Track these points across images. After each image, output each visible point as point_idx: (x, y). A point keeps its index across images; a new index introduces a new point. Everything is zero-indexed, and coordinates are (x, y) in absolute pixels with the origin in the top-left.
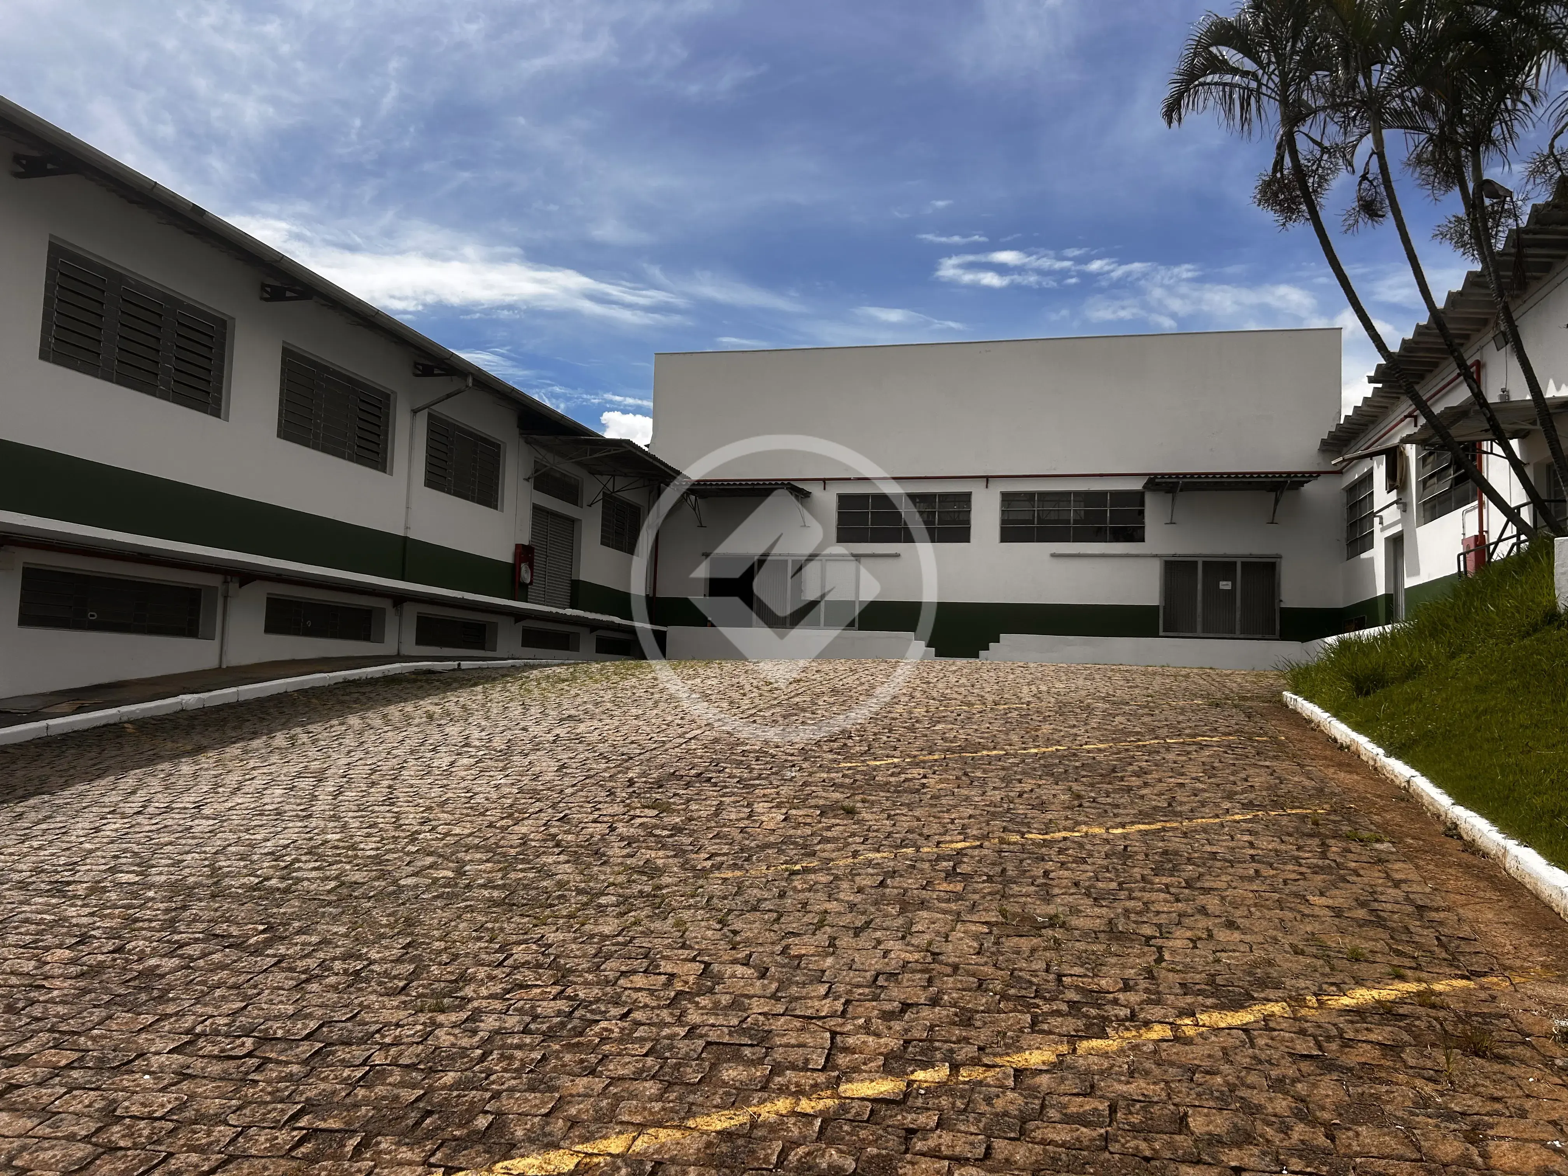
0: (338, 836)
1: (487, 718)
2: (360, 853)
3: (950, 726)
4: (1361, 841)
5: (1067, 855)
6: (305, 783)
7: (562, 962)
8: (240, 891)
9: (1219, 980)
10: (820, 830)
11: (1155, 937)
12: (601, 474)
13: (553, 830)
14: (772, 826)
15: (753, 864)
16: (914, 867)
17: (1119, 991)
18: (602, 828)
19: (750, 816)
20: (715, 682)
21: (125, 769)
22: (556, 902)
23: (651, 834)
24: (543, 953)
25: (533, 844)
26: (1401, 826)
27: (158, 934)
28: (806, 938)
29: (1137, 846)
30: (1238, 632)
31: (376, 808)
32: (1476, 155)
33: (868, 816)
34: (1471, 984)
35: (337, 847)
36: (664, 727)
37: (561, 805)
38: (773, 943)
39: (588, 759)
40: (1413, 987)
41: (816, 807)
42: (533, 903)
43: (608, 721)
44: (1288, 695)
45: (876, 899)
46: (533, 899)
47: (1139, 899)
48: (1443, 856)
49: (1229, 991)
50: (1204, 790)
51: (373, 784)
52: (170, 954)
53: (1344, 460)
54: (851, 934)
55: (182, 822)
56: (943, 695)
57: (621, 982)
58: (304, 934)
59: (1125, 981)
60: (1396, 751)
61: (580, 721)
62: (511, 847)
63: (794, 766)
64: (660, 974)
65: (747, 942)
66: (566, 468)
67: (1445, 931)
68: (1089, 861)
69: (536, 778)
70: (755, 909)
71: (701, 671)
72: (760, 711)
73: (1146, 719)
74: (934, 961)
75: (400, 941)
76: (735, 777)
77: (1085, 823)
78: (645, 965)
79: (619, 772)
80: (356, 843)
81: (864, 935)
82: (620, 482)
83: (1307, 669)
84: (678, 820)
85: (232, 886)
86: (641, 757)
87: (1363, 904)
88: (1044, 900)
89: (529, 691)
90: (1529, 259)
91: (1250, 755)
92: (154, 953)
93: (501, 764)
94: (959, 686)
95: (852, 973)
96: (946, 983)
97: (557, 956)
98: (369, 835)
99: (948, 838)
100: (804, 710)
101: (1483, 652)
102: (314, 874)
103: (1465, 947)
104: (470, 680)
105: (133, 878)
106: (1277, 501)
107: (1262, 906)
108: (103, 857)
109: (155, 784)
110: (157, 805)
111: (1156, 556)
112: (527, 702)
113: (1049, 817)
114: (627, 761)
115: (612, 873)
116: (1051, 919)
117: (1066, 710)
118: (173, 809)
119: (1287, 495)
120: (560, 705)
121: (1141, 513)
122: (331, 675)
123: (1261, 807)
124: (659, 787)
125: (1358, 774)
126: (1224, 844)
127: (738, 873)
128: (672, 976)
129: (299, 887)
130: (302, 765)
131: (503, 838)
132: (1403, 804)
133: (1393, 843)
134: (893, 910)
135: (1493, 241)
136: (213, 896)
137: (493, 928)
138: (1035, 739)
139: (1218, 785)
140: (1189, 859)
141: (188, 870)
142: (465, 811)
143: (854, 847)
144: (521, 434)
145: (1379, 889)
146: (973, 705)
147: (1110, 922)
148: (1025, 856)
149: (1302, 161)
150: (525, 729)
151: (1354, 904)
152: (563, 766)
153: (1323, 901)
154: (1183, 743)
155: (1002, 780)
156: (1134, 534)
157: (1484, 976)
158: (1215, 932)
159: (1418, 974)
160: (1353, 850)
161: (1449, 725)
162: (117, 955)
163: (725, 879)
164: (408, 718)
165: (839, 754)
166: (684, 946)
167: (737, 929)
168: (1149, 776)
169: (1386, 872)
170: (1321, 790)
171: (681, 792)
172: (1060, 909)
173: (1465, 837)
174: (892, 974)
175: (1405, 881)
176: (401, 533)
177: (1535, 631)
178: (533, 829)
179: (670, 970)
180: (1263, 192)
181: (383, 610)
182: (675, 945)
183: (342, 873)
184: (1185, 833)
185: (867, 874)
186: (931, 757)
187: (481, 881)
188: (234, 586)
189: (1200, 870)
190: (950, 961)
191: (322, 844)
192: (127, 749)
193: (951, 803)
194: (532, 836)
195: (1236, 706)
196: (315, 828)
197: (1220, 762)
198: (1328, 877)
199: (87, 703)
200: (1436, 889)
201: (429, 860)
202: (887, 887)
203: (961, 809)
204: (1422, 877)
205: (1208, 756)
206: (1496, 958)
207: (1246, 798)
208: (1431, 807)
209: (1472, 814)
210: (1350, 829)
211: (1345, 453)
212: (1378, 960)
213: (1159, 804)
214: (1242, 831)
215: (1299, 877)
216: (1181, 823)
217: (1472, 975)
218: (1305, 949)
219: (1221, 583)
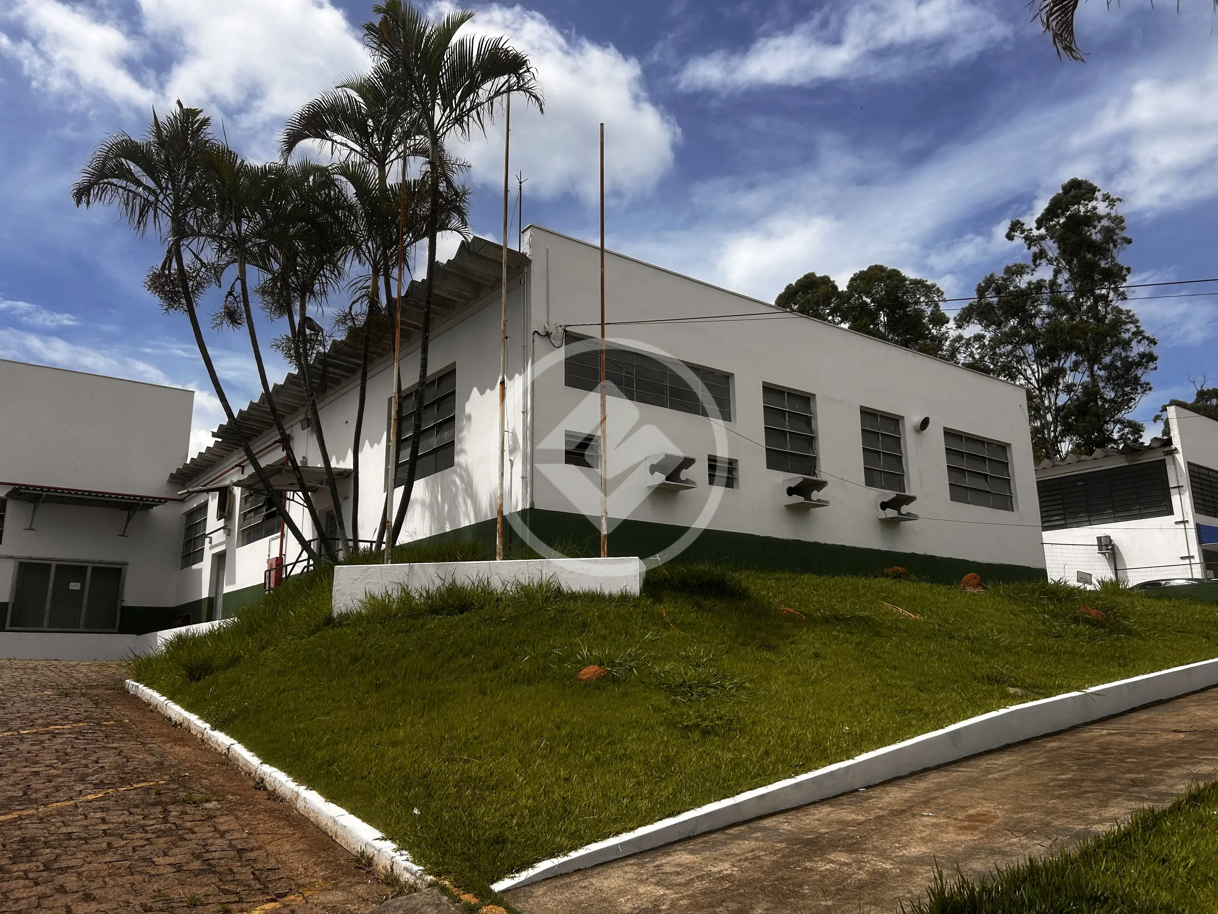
4: (195, 803)
26: (223, 786)
30: (81, 627)
32: (303, 298)
34: (277, 905)
44: (130, 683)
48: (255, 806)
50: (58, 776)
53: (188, 492)
60: (219, 724)
67: (259, 866)
83: (149, 660)
87: (197, 857)
90: (330, 375)
91: (100, 739)
101: (283, 645)
103: (272, 876)
106: (129, 519)
107: (115, 875)
111: (11, 557)
119: (138, 514)
121: (3, 518)
123: (112, 785)
125: (189, 747)
126: (79, 823)
132: (224, 768)
133: (218, 801)
135: (309, 358)
139: (71, 770)
140: (45, 843)
145: (210, 841)
151: (191, 857)
153: (168, 860)
154: (36, 733)
157: (285, 896)
158: (73, 908)
159: (240, 906)
160: (189, 812)
161: (259, 701)
169: (214, 826)
170: (162, 764)
173: (269, 788)
175: (227, 831)
177: (318, 630)
180: (153, 280)
184: (41, 819)
189: (57, 851)
195: (83, 695)
197: (73, 747)
198: (169, 839)
200: (251, 834)
204: (240, 825)
205: (61, 743)
206: (293, 879)
207: (97, 779)
208: (244, 767)
209: (275, 769)
210: (185, 794)
211: (189, 486)
212: (210, 901)
213: (14, 794)
214: (95, 809)
215: (145, 843)
216: (37, 809)
217: (278, 897)
218: (153, 905)
219: (71, 584)
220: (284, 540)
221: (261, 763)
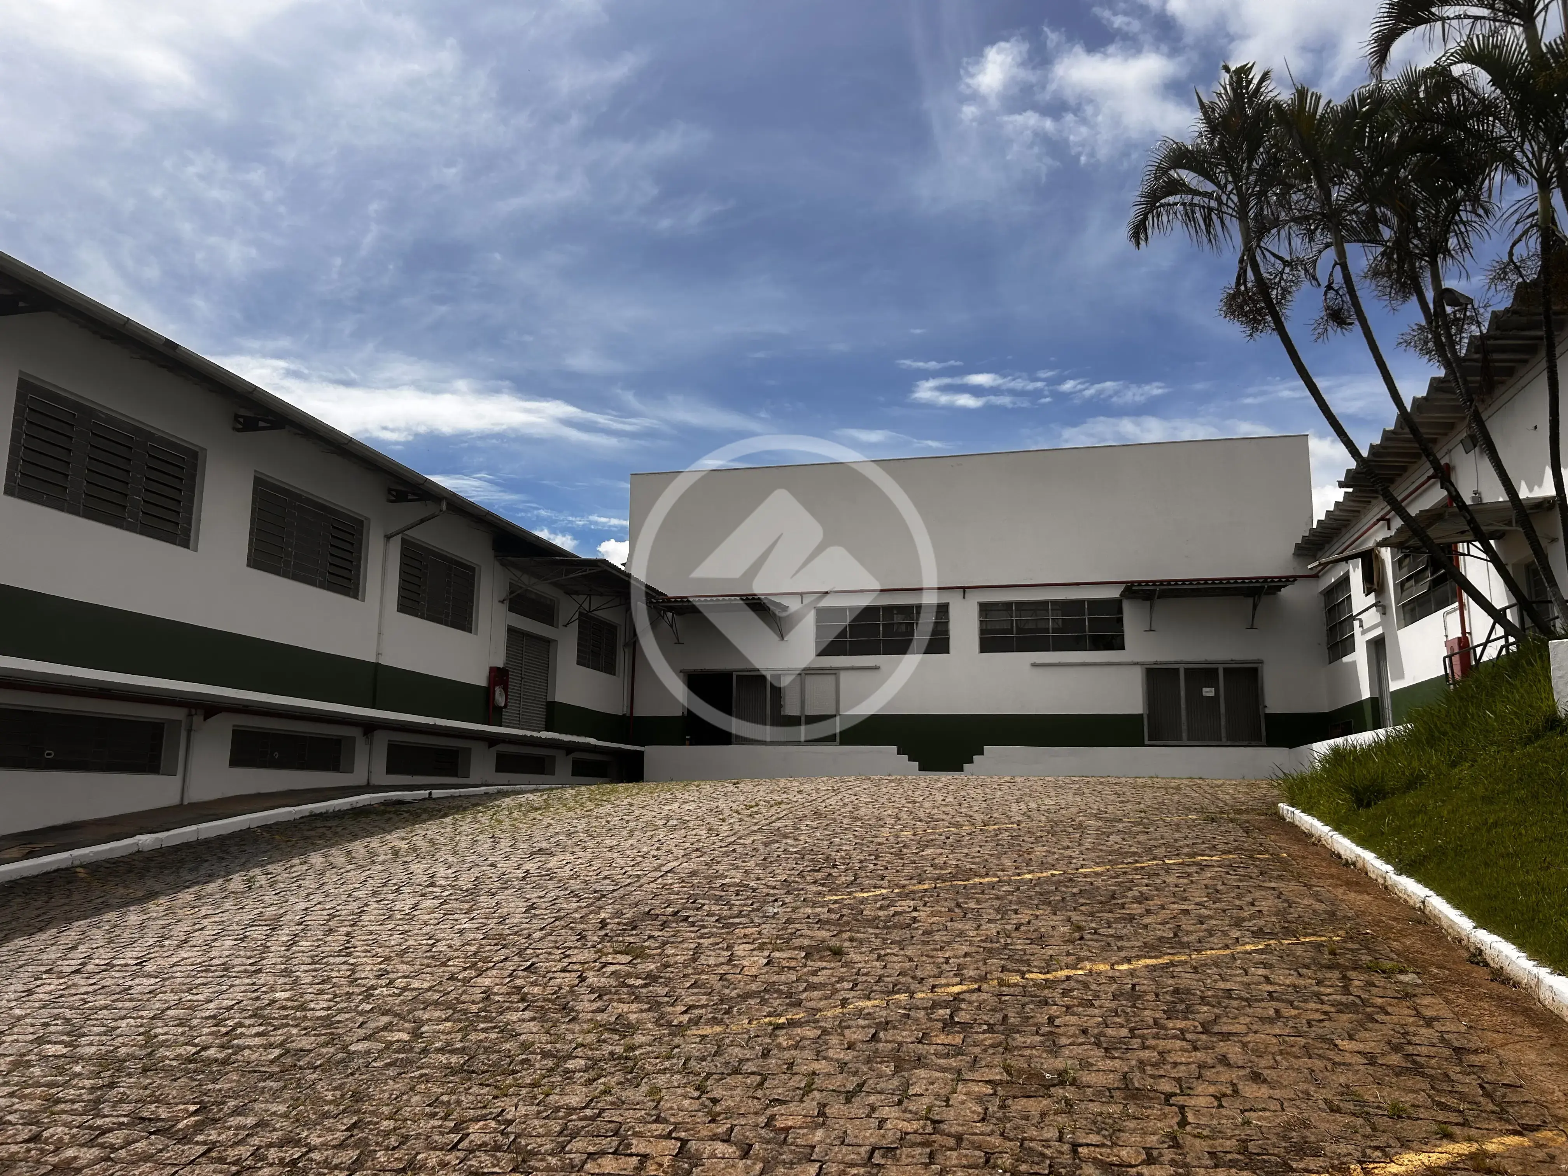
0: (286, 995)
1: (455, 853)
2: (309, 1014)
3: (939, 851)
4: (1384, 972)
5: (1071, 997)
6: (259, 933)
7: (523, 1142)
8: (174, 1063)
9: (1252, 1147)
10: (805, 975)
11: (1175, 1095)
12: (577, 593)
13: (518, 982)
14: (753, 971)
15: (733, 1017)
16: (908, 1016)
17: (1141, 1164)
18: (570, 978)
19: (730, 960)
20: (692, 807)
21: (70, 921)
22: (519, 1068)
23: (624, 985)
24: (502, 1133)
25: (497, 998)
26: (1422, 954)
27: (79, 1119)
28: (792, 1107)
29: (1145, 985)
30: (1224, 739)
31: (331, 960)
32: (1433, 264)
33: (856, 958)
34: (1525, 1141)
35: (284, 1008)
36: (639, 859)
37: (529, 951)
38: (756, 1113)
39: (558, 897)
40: (1464, 1148)
41: (801, 948)
42: (495, 1069)
43: (581, 854)
44: (1284, 807)
45: (869, 1057)
46: (494, 1065)
47: (1153, 1048)
48: (1473, 987)
49: (1265, 1161)
50: (1210, 917)
51: (331, 931)
52: (90, 1144)
53: (1320, 564)
54: (842, 1098)
55: (121, 981)
56: (930, 816)
57: (588, 1166)
58: (239, 1115)
59: (1148, 1150)
60: (1406, 868)
61: (552, 854)
62: (473, 1002)
63: (776, 900)
64: (631, 1155)
65: (728, 1111)
66: (543, 589)
67: (1489, 1077)
68: (1096, 1003)
69: (503, 920)
70: (736, 1072)
71: (679, 795)
72: (740, 838)
73: (1142, 838)
74: (935, 1131)
75: (345, 1121)
76: (713, 915)
77: (1088, 959)
78: (615, 1144)
79: (591, 913)
80: (306, 1002)
81: (856, 1100)
82: (596, 602)
83: (1303, 780)
84: (652, 967)
85: (167, 1058)
86: (615, 894)
87: (1397, 1048)
88: (1050, 1052)
89: (500, 822)
90: (1497, 364)
91: (1254, 875)
92: (74, 1141)
93: (467, 906)
94: (946, 806)
95: (844, 1149)
96: (950, 1158)
97: (518, 1136)
98: (321, 992)
99: (943, 981)
100: (786, 836)
101: (1485, 759)
102: (257, 1041)
103: (1513, 1097)
104: (440, 810)
105: (61, 1050)
106: (1255, 607)
107: (1288, 1053)
108: (32, 1025)
109: (98, 936)
110: (97, 961)
111: (1137, 664)
112: (498, 833)
113: (1051, 952)
114: (599, 899)
115: (582, 1031)
116: (1060, 1075)
117: (1058, 829)
118: (114, 966)
119: (1265, 600)
120: (531, 836)
121: (1120, 621)
122: (297, 808)
123: (1273, 935)
124: (633, 929)
125: (1368, 894)
126: (1238, 979)
127: (718, 1029)
128: (645, 1157)
129: (239, 1057)
130: (257, 911)
131: (465, 992)
132: (1421, 928)
133: (1417, 974)
134: (887, 1069)
135: (1458, 347)
136: (145, 1070)
137: (449, 1102)
138: (1029, 863)
139: (1224, 911)
140: (1202, 998)
141: (120, 1040)
142: (426, 961)
143: (843, 994)
144: (496, 556)
145: (1412, 1029)
146: (962, 826)
147: (1125, 1077)
148: (1027, 999)
149: (1265, 275)
150: (493, 865)
151: (1387, 1048)
152: (532, 907)
153: (1355, 1046)
154: (1182, 864)
155: (998, 910)
156: (1115, 642)
157: (1537, 1130)
158: (1240, 1087)
159: (1467, 1131)
160: (1377, 983)
161: (1460, 839)
162: (32, 1145)
163: (704, 1037)
164: (373, 854)
165: (823, 885)
166: (658, 1120)
167: (717, 1096)
168: (1151, 903)
169: (1416, 1009)
170: (1334, 914)
171: (656, 934)
172: (1069, 1062)
173: (1492, 964)
174: (889, 1149)
175: (1437, 1019)
176: (373, 660)
177: (1538, 737)
178: (497, 981)
179: (642, 1151)
180: (1228, 304)
181: (354, 738)
182: (648, 1119)
183: (288, 1038)
184: (1195, 968)
185: (858, 1027)
186: (921, 887)
187: (438, 1045)
188: (198, 719)
189: (1216, 1011)
190: (953, 1130)
191: (269, 1005)
192: (76, 896)
193: (944, 938)
194: (495, 990)
195: (1232, 821)
196: (264, 985)
197: (1223, 884)
198: (1355, 1016)
199: (37, 847)
200: (1471, 1027)
201: (385, 1019)
202: (879, 1041)
203: (956, 946)
204: (1453, 1012)
205: (1210, 878)
206: (1546, 1107)
207: (1255, 925)
208: (1450, 930)
209: (1497, 938)
210: (1370, 958)
211: (1321, 557)
212: (1422, 1116)
213: (1165, 935)
214: (1256, 963)
215: (1323, 1017)
216: (1190, 955)
217: (1525, 1129)
218: (1341, 1105)
219: (1204, 690)
220: (1466, 613)
221: (1475, 927)
